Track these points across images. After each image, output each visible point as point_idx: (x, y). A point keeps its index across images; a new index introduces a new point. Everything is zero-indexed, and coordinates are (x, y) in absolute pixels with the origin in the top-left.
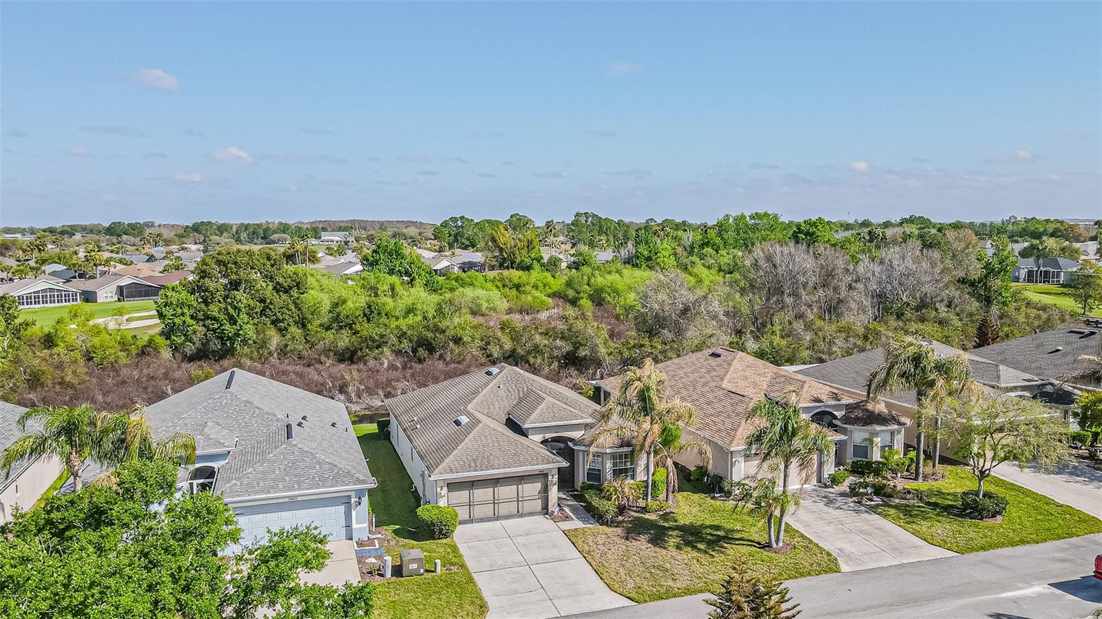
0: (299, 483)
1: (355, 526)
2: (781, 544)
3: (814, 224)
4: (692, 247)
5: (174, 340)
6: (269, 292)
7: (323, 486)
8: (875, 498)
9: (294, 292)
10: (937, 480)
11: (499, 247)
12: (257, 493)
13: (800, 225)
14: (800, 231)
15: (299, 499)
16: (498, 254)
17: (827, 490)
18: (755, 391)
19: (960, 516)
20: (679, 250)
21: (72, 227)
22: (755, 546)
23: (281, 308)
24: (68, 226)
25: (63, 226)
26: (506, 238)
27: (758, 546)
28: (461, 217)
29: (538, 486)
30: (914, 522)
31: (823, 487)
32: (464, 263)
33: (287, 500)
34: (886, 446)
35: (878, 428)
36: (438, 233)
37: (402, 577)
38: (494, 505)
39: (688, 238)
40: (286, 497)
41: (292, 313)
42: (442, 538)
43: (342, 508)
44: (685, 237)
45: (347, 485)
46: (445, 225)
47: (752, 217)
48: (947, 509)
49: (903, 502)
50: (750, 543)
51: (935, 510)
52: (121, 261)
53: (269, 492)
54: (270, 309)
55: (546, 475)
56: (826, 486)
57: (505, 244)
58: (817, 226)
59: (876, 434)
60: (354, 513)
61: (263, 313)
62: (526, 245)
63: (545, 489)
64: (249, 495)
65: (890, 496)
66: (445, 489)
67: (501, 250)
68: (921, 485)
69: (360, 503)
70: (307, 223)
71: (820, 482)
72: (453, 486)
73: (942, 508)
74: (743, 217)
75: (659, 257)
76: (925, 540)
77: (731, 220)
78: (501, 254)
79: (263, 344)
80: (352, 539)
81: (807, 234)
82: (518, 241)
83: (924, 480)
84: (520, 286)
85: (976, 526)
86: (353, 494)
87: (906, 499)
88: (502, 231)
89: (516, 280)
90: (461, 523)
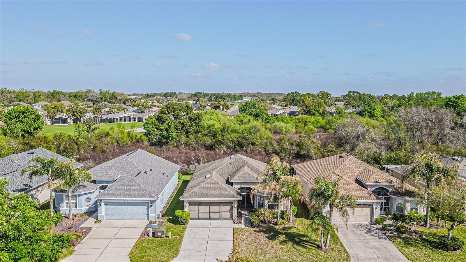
0: (129, 195)
1: (150, 215)
2: (327, 247)
3: (458, 98)
4: (393, 108)
5: (149, 137)
6: (186, 120)
7: (137, 197)
8: (395, 233)
9: (197, 121)
10: (438, 228)
11: (305, 105)
12: (112, 197)
13: (450, 98)
14: (450, 101)
15: (128, 201)
16: (305, 108)
17: (373, 226)
18: (351, 175)
19: (437, 248)
20: (386, 109)
21: (154, 93)
22: (315, 247)
23: (190, 127)
24: (153, 93)
25: (151, 93)
26: (309, 101)
27: (317, 247)
28: (295, 92)
29: (229, 207)
30: (407, 247)
31: (372, 224)
32: (291, 112)
33: (124, 201)
34: (414, 208)
35: (408, 198)
36: (285, 99)
37: (155, 238)
38: (220, 214)
39: (391, 103)
40: (124, 200)
41: (194, 129)
42: (182, 224)
43: (146, 207)
44: (390, 103)
45: (147, 198)
46: (288, 95)
47: (426, 94)
48: (431, 243)
49: (410, 237)
50: (313, 245)
51: (424, 243)
52: (159, 107)
53: (116, 197)
54: (185, 127)
55: (232, 203)
56: (374, 224)
57: (308, 104)
58: (460, 98)
59: (407, 201)
60: (150, 209)
61: (182, 128)
62: (318, 104)
63: (232, 209)
64: (109, 197)
65: (403, 233)
66: (188, 204)
67: (307, 106)
68: (427, 230)
69: (152, 206)
70: (238, 94)
71: (372, 222)
72: (191, 203)
73: (429, 242)
74: (421, 93)
75: (375, 112)
76: (406, 256)
77: (414, 95)
78: (307, 108)
79: (179, 141)
80: (149, 220)
81: (454, 102)
82: (314, 103)
83: (430, 227)
84: (307, 122)
85: (441, 254)
86: (149, 202)
87: (412, 235)
88: (308, 98)
89: (305, 120)
90: (191, 219)
